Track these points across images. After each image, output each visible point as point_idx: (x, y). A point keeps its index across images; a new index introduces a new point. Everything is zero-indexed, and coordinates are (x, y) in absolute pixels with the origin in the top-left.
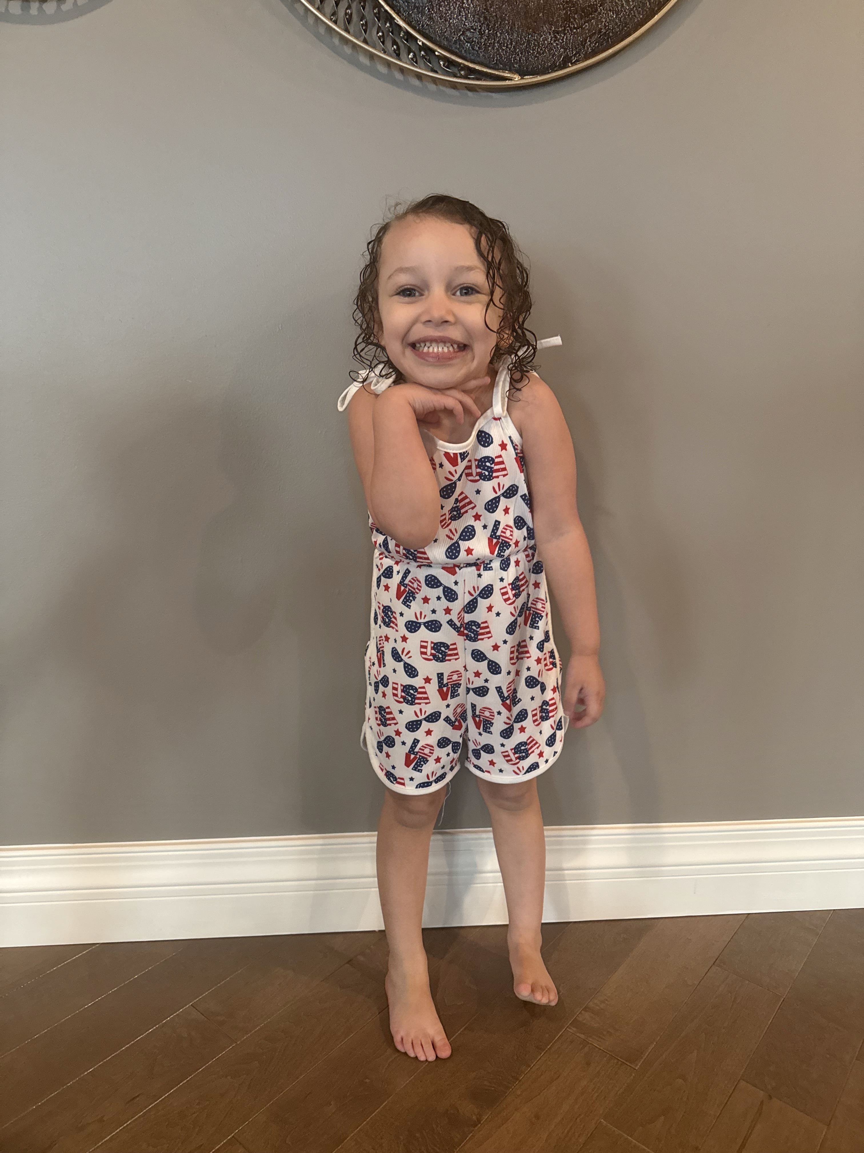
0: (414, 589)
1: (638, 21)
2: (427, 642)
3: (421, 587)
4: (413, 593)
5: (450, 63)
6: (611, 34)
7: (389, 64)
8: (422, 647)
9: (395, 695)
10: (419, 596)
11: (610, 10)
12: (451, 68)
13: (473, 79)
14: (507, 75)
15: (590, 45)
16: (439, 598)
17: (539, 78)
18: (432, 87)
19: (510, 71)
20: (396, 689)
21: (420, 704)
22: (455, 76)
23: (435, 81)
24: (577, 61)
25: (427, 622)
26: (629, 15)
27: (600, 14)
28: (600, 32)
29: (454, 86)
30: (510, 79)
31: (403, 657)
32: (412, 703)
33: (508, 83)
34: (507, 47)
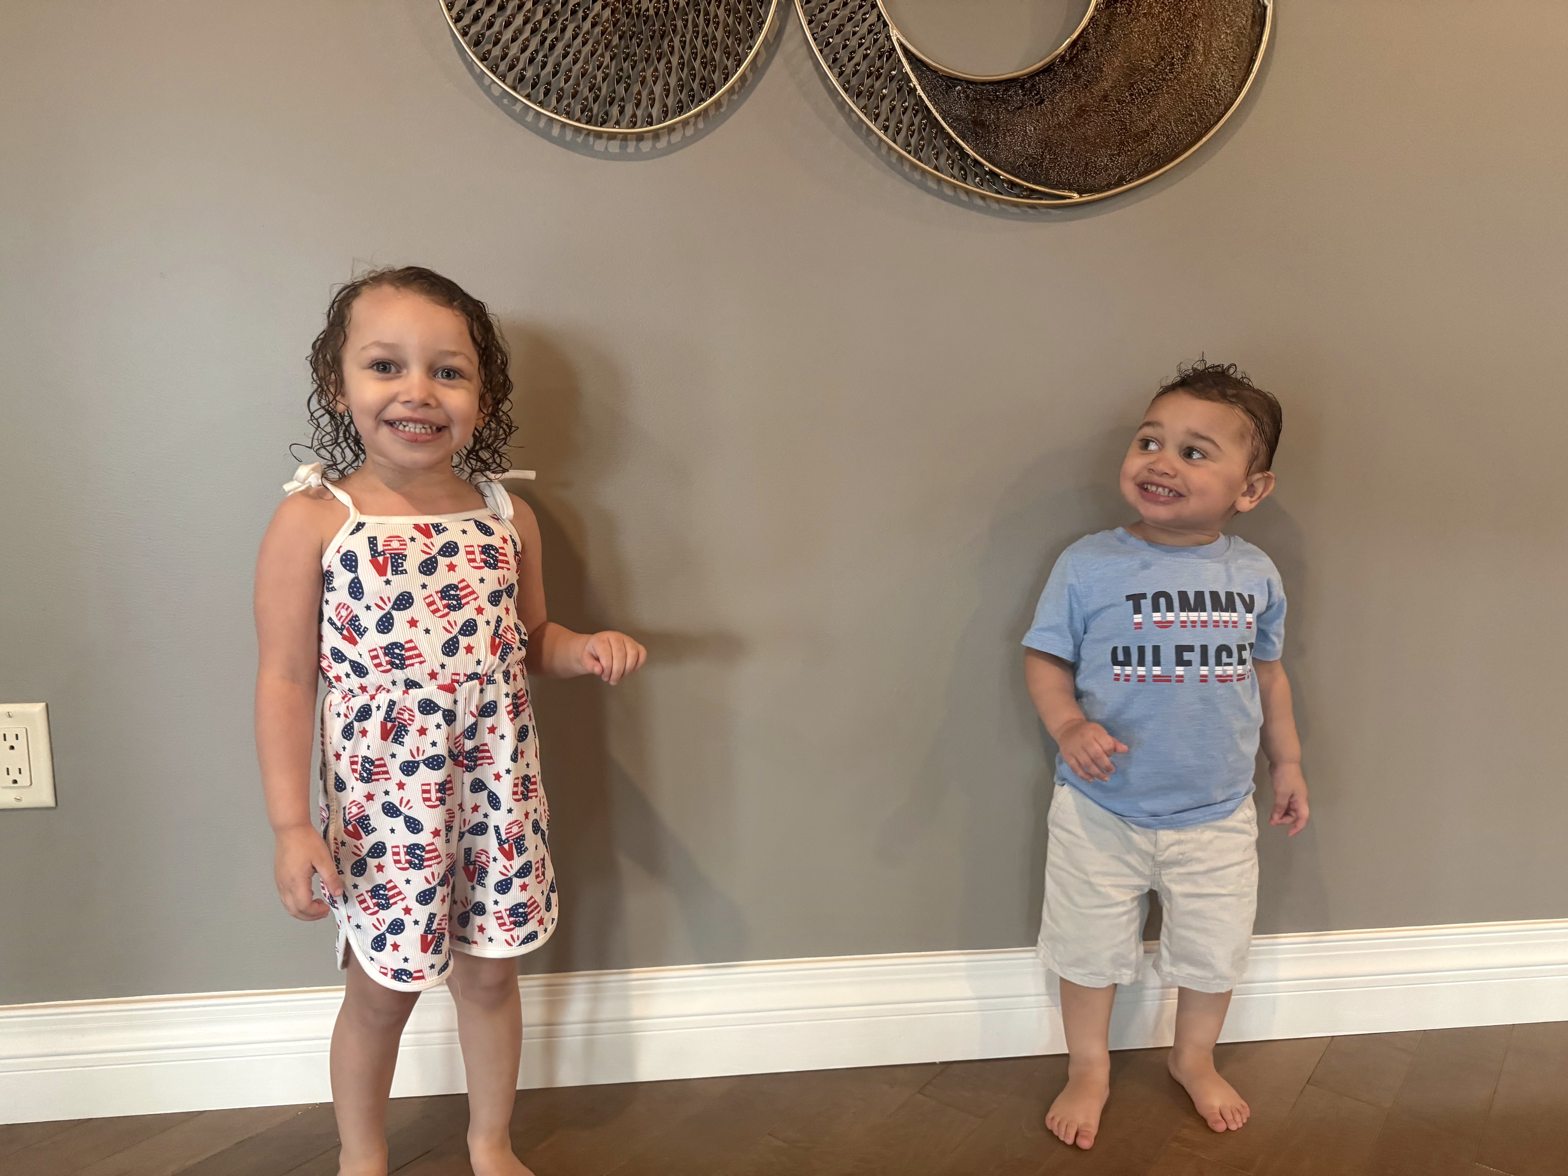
0: (405, 721)
1: (1187, 142)
2: (429, 784)
3: (413, 716)
4: (405, 726)
5: (1013, 184)
6: (1162, 155)
7: (955, 187)
8: (424, 791)
9: (397, 862)
10: (413, 729)
11: (1161, 134)
12: (1014, 189)
13: (1035, 199)
14: (1066, 193)
15: (1142, 165)
16: (438, 726)
17: (1097, 196)
18: (995, 206)
19: (1070, 190)
20: (398, 854)
21: (430, 866)
22: (1018, 197)
23: (998, 201)
24: (1131, 179)
25: (427, 759)
26: (1178, 138)
27: (1152, 138)
28: (1152, 154)
29: (1016, 205)
30: (1070, 198)
31: (402, 809)
32: (420, 867)
33: (1068, 201)
34: (1066, 169)
